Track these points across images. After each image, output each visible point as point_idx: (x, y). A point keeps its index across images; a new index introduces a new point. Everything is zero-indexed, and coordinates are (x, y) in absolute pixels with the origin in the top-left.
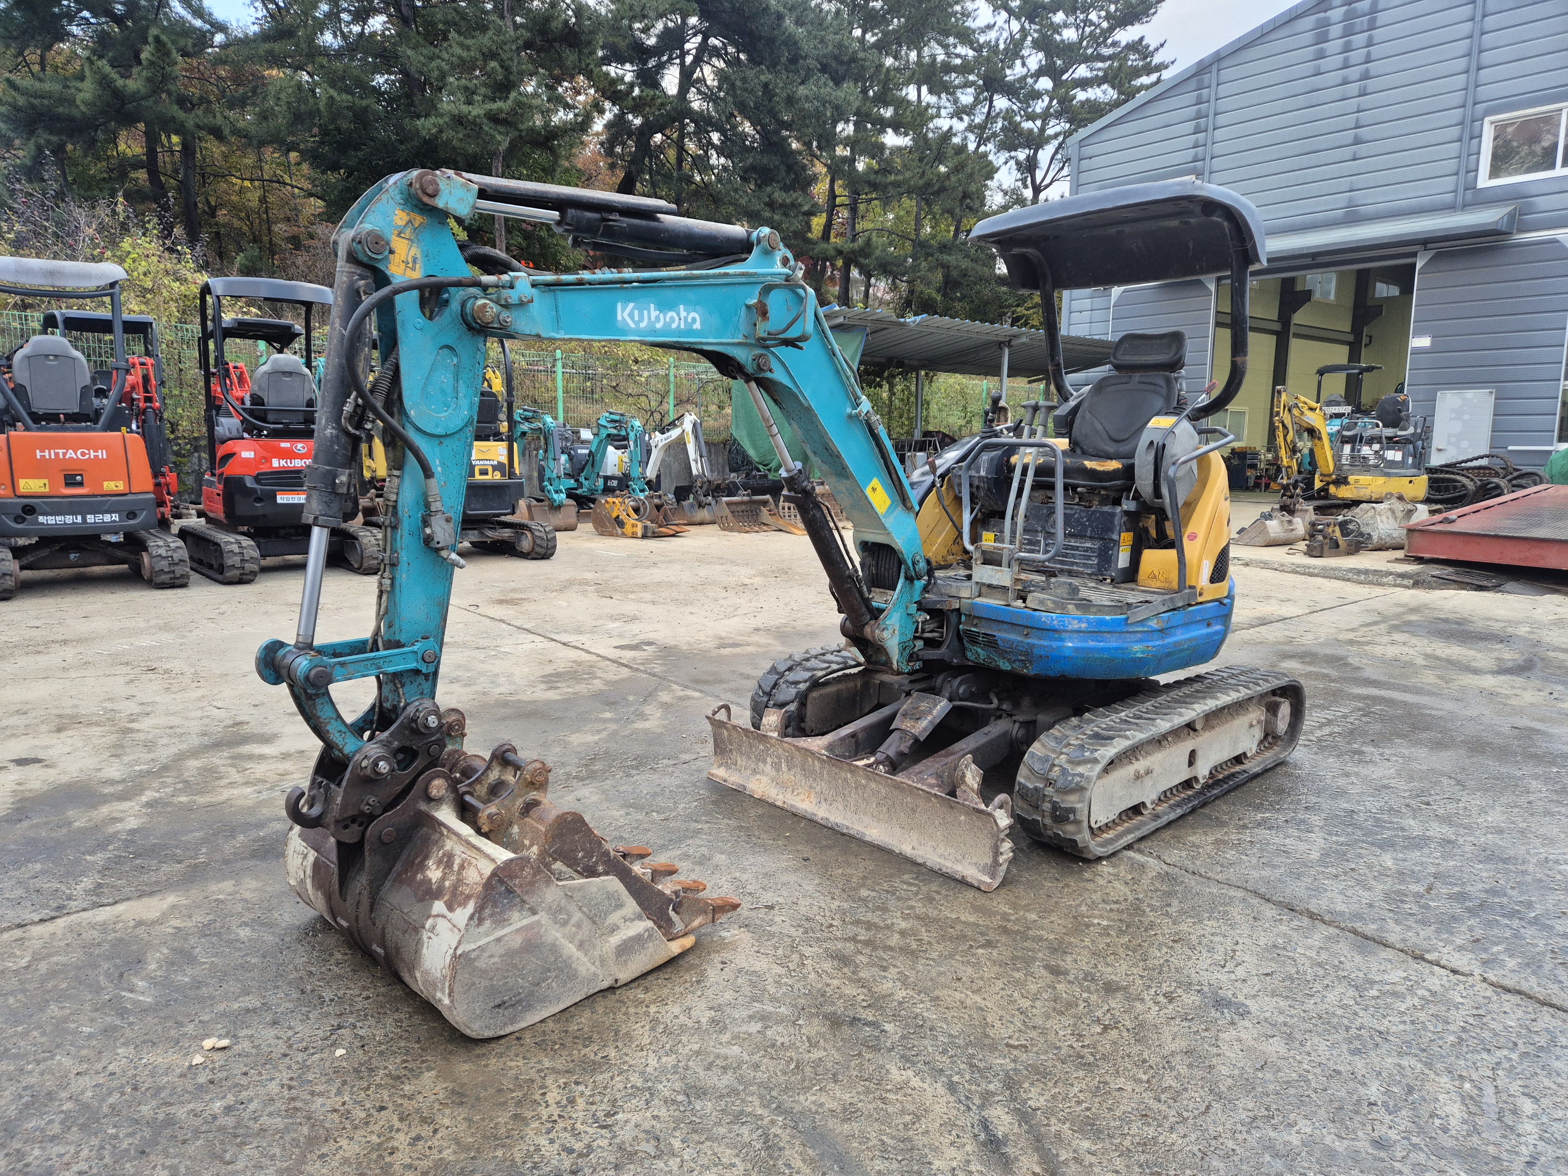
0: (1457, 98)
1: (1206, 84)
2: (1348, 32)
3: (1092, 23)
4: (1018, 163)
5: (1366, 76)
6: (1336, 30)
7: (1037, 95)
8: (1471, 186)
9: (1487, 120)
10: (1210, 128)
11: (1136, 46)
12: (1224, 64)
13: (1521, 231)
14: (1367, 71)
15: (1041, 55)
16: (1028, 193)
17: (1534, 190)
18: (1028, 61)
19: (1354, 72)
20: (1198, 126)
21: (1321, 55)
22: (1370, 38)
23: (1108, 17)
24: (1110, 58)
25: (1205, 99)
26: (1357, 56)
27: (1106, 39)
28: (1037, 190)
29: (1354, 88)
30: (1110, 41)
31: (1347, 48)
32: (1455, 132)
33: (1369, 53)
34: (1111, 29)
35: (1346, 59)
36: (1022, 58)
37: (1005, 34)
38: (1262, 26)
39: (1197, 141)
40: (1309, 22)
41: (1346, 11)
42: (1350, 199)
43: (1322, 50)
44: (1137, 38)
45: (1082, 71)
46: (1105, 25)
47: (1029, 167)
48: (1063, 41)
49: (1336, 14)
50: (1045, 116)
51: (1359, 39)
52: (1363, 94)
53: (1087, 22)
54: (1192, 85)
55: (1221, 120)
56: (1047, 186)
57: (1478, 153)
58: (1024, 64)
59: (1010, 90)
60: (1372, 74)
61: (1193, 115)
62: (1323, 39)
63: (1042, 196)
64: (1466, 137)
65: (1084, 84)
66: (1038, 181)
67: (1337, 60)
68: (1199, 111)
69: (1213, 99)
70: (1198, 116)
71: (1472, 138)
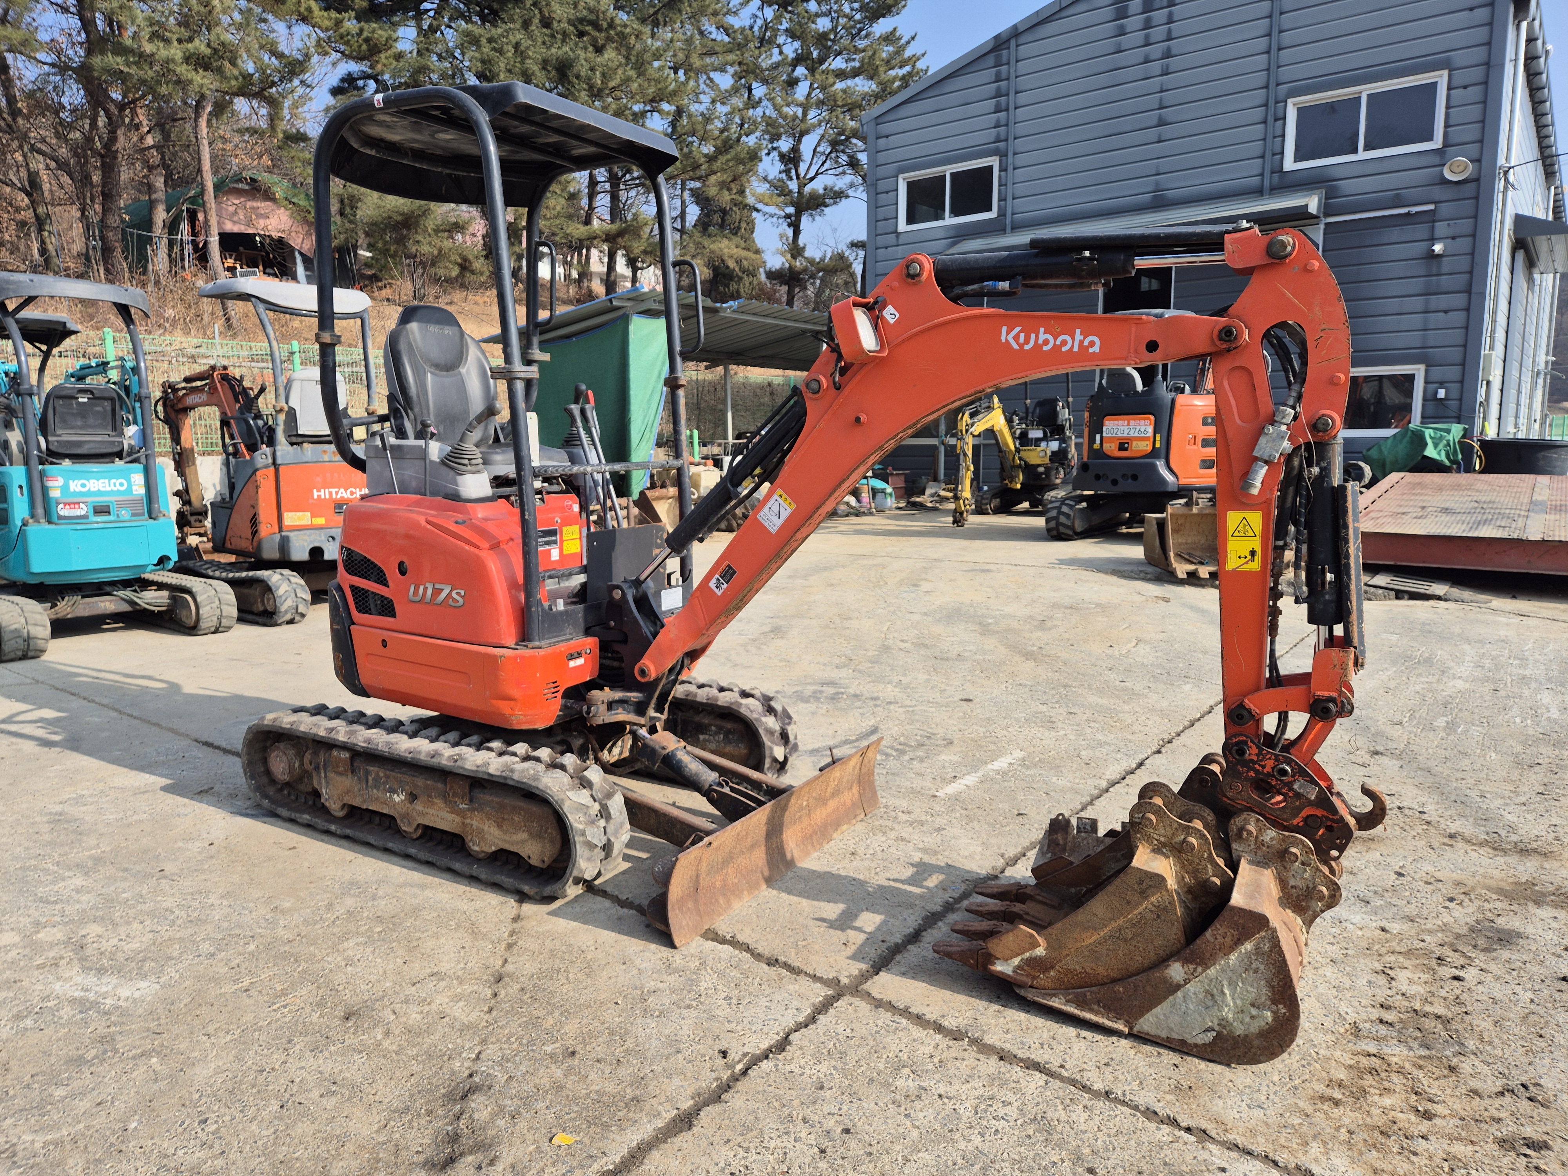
0: (1260, 78)
1: (1004, 60)
2: (1148, 8)
5: (1168, 55)
6: (1135, 6)
8: (1278, 169)
9: (1290, 102)
10: (1012, 107)
12: (1022, 39)
14: (1169, 49)
16: (793, 185)
17: (1338, 173)
19: (1156, 50)
20: (998, 105)
21: (1121, 32)
22: (1171, 14)
25: (1004, 76)
26: (1158, 33)
29: (1156, 67)
31: (1148, 25)
32: (1259, 113)
33: (1170, 31)
35: (1147, 37)
39: (998, 121)
42: (1157, 183)
43: (1121, 27)
44: (891, 29)
51: (1159, 16)
52: (1165, 73)
54: (990, 60)
55: (1022, 98)
56: (811, 179)
57: (1283, 136)
60: (1174, 52)
61: (993, 93)
62: (1122, 14)
63: (807, 190)
64: (1270, 119)
67: (1137, 37)
68: (998, 89)
69: (1013, 75)
70: (998, 94)
71: (1276, 120)
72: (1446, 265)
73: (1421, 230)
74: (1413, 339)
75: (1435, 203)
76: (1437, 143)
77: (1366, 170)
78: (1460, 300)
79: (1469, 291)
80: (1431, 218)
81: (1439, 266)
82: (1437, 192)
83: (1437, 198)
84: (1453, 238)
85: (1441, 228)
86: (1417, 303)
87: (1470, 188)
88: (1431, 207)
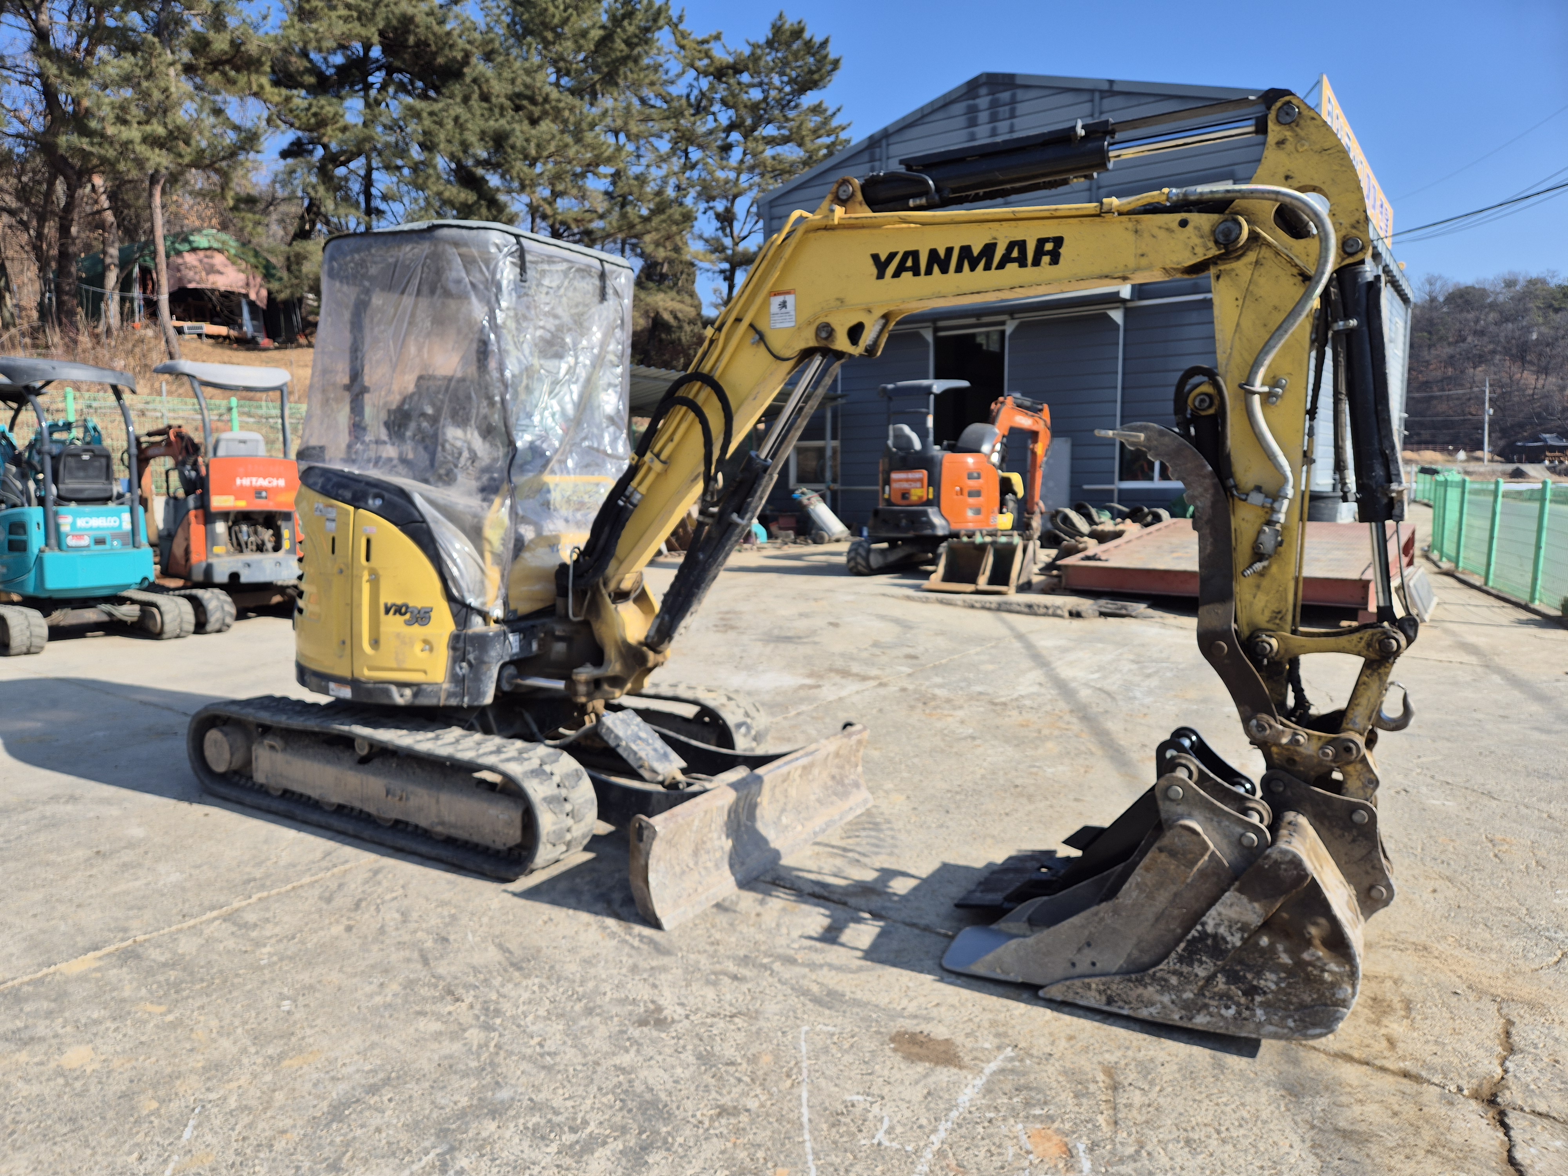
1: (877, 156)
2: (994, 118)
3: (775, 87)
4: (716, 213)
11: (816, 110)
12: (892, 140)
15: (731, 112)
18: (719, 117)
21: (972, 138)
23: (790, 83)
27: (790, 101)
28: (736, 241)
30: (793, 104)
34: (793, 94)
36: (714, 114)
37: (696, 92)
38: (922, 109)
40: (959, 108)
41: (991, 101)
47: (726, 219)
48: (749, 100)
49: (983, 102)
50: (739, 169)
54: (866, 157)
59: (703, 143)
65: (771, 141)
66: (736, 233)
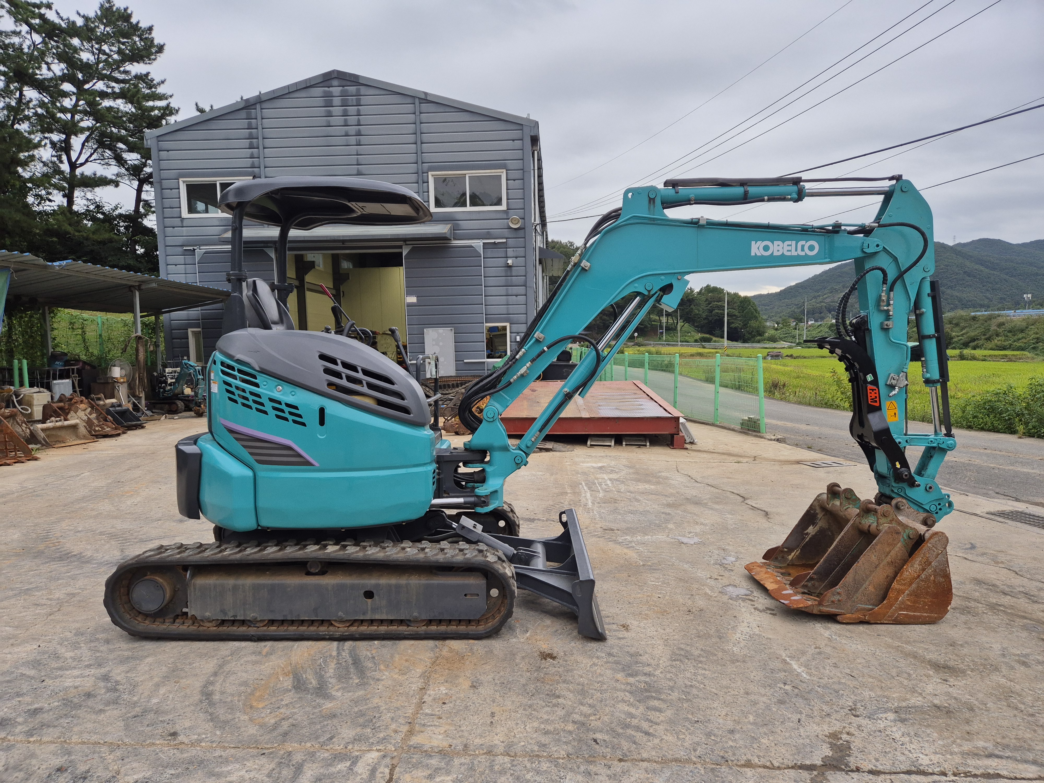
0: (412, 158)
1: (253, 116)
2: (344, 104)
3: (104, 53)
4: (53, 144)
5: (359, 134)
6: (337, 101)
7: (65, 94)
9: (430, 173)
10: (261, 147)
11: (143, 78)
12: (265, 105)
13: (455, 239)
14: (359, 130)
15: (63, 66)
16: (65, 167)
17: (458, 217)
18: (53, 67)
19: (352, 130)
20: (251, 143)
21: (329, 115)
22: (358, 110)
23: (120, 52)
24: (123, 81)
25: (254, 126)
26: (352, 120)
27: (119, 67)
28: (73, 166)
29: (353, 140)
30: (122, 69)
31: (345, 114)
32: (414, 177)
33: (359, 120)
34: (123, 61)
35: (346, 120)
36: (47, 63)
37: (28, 43)
38: (288, 86)
39: (252, 154)
40: (318, 91)
41: (342, 91)
43: (329, 112)
44: (144, 72)
45: (100, 86)
46: (116, 57)
48: (81, 60)
49: (336, 90)
50: (74, 111)
51: (352, 110)
52: (359, 144)
53: (101, 51)
54: (243, 114)
55: (268, 142)
56: (82, 165)
57: (428, 192)
58: (49, 69)
59: (40, 86)
60: (363, 133)
61: (247, 136)
62: (329, 104)
63: (78, 171)
64: (421, 182)
66: (73, 160)
67: (339, 120)
68: (251, 134)
69: (260, 127)
70: (251, 137)
71: (423, 183)
72: (515, 271)
73: (501, 252)
74: (503, 309)
75: (506, 238)
76: (503, 207)
77: (472, 217)
78: (521, 290)
79: (525, 285)
80: (504, 246)
81: (511, 271)
82: (506, 232)
83: (507, 236)
84: (516, 258)
85: (510, 252)
86: (502, 290)
87: (521, 233)
88: (504, 240)
